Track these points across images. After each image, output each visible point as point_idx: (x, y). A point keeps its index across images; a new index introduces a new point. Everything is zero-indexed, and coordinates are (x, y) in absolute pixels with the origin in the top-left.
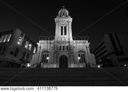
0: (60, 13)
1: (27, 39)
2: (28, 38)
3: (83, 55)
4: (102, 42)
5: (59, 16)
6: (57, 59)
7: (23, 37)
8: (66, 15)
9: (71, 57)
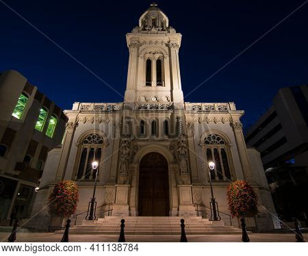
0: (143, 22)
1: (43, 101)
2: (46, 98)
3: (220, 151)
4: (271, 113)
5: (141, 29)
6: (132, 165)
7: (30, 94)
8: (162, 27)
9: (180, 160)
